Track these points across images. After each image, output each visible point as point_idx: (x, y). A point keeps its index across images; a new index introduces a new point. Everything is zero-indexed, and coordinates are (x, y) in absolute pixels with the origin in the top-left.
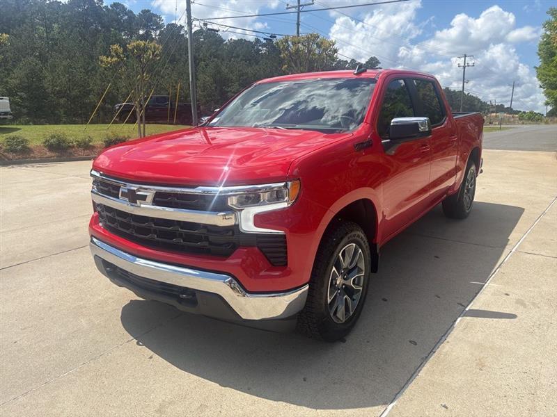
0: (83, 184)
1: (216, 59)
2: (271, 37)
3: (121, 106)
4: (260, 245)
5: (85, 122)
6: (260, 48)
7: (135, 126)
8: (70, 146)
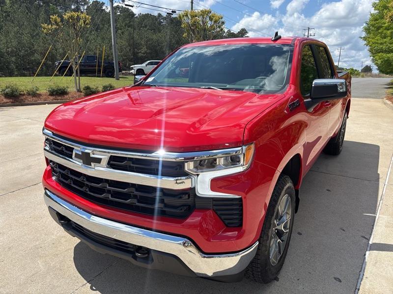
0: (32, 126)
1: (130, 28)
2: (172, 12)
3: (60, 63)
4: (215, 208)
5: (32, 74)
6: (162, 20)
7: (72, 78)
8: (20, 94)
